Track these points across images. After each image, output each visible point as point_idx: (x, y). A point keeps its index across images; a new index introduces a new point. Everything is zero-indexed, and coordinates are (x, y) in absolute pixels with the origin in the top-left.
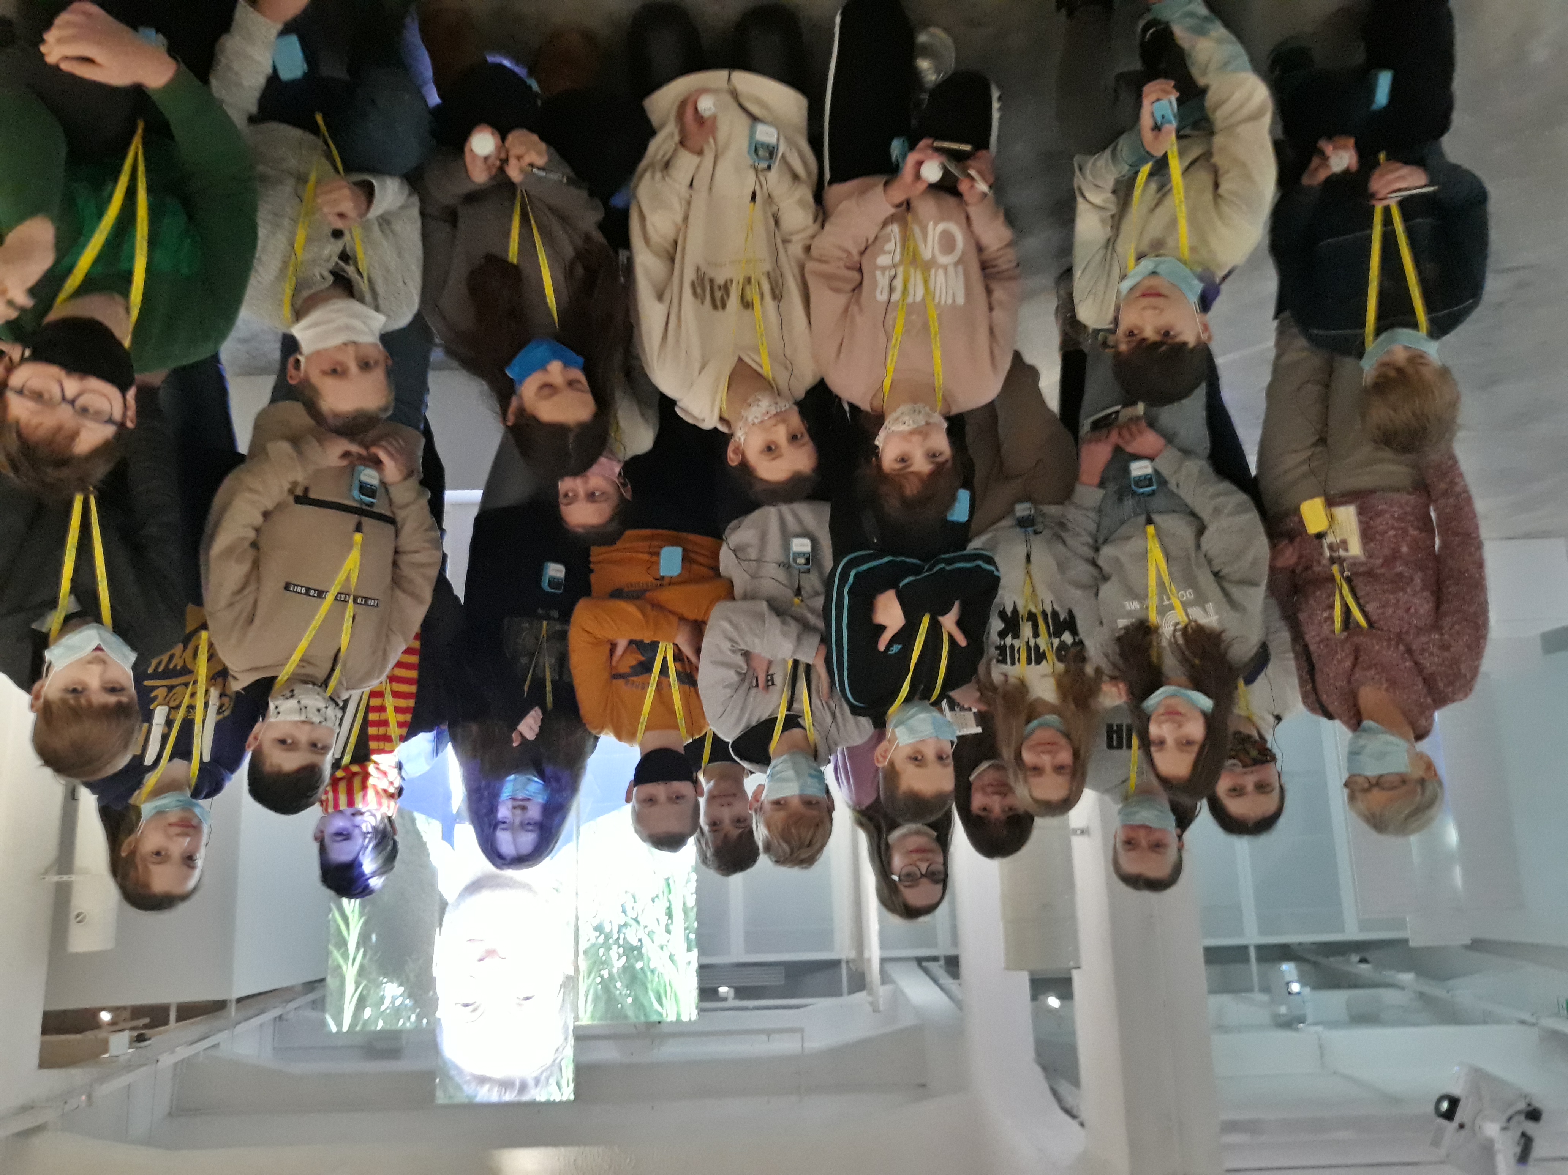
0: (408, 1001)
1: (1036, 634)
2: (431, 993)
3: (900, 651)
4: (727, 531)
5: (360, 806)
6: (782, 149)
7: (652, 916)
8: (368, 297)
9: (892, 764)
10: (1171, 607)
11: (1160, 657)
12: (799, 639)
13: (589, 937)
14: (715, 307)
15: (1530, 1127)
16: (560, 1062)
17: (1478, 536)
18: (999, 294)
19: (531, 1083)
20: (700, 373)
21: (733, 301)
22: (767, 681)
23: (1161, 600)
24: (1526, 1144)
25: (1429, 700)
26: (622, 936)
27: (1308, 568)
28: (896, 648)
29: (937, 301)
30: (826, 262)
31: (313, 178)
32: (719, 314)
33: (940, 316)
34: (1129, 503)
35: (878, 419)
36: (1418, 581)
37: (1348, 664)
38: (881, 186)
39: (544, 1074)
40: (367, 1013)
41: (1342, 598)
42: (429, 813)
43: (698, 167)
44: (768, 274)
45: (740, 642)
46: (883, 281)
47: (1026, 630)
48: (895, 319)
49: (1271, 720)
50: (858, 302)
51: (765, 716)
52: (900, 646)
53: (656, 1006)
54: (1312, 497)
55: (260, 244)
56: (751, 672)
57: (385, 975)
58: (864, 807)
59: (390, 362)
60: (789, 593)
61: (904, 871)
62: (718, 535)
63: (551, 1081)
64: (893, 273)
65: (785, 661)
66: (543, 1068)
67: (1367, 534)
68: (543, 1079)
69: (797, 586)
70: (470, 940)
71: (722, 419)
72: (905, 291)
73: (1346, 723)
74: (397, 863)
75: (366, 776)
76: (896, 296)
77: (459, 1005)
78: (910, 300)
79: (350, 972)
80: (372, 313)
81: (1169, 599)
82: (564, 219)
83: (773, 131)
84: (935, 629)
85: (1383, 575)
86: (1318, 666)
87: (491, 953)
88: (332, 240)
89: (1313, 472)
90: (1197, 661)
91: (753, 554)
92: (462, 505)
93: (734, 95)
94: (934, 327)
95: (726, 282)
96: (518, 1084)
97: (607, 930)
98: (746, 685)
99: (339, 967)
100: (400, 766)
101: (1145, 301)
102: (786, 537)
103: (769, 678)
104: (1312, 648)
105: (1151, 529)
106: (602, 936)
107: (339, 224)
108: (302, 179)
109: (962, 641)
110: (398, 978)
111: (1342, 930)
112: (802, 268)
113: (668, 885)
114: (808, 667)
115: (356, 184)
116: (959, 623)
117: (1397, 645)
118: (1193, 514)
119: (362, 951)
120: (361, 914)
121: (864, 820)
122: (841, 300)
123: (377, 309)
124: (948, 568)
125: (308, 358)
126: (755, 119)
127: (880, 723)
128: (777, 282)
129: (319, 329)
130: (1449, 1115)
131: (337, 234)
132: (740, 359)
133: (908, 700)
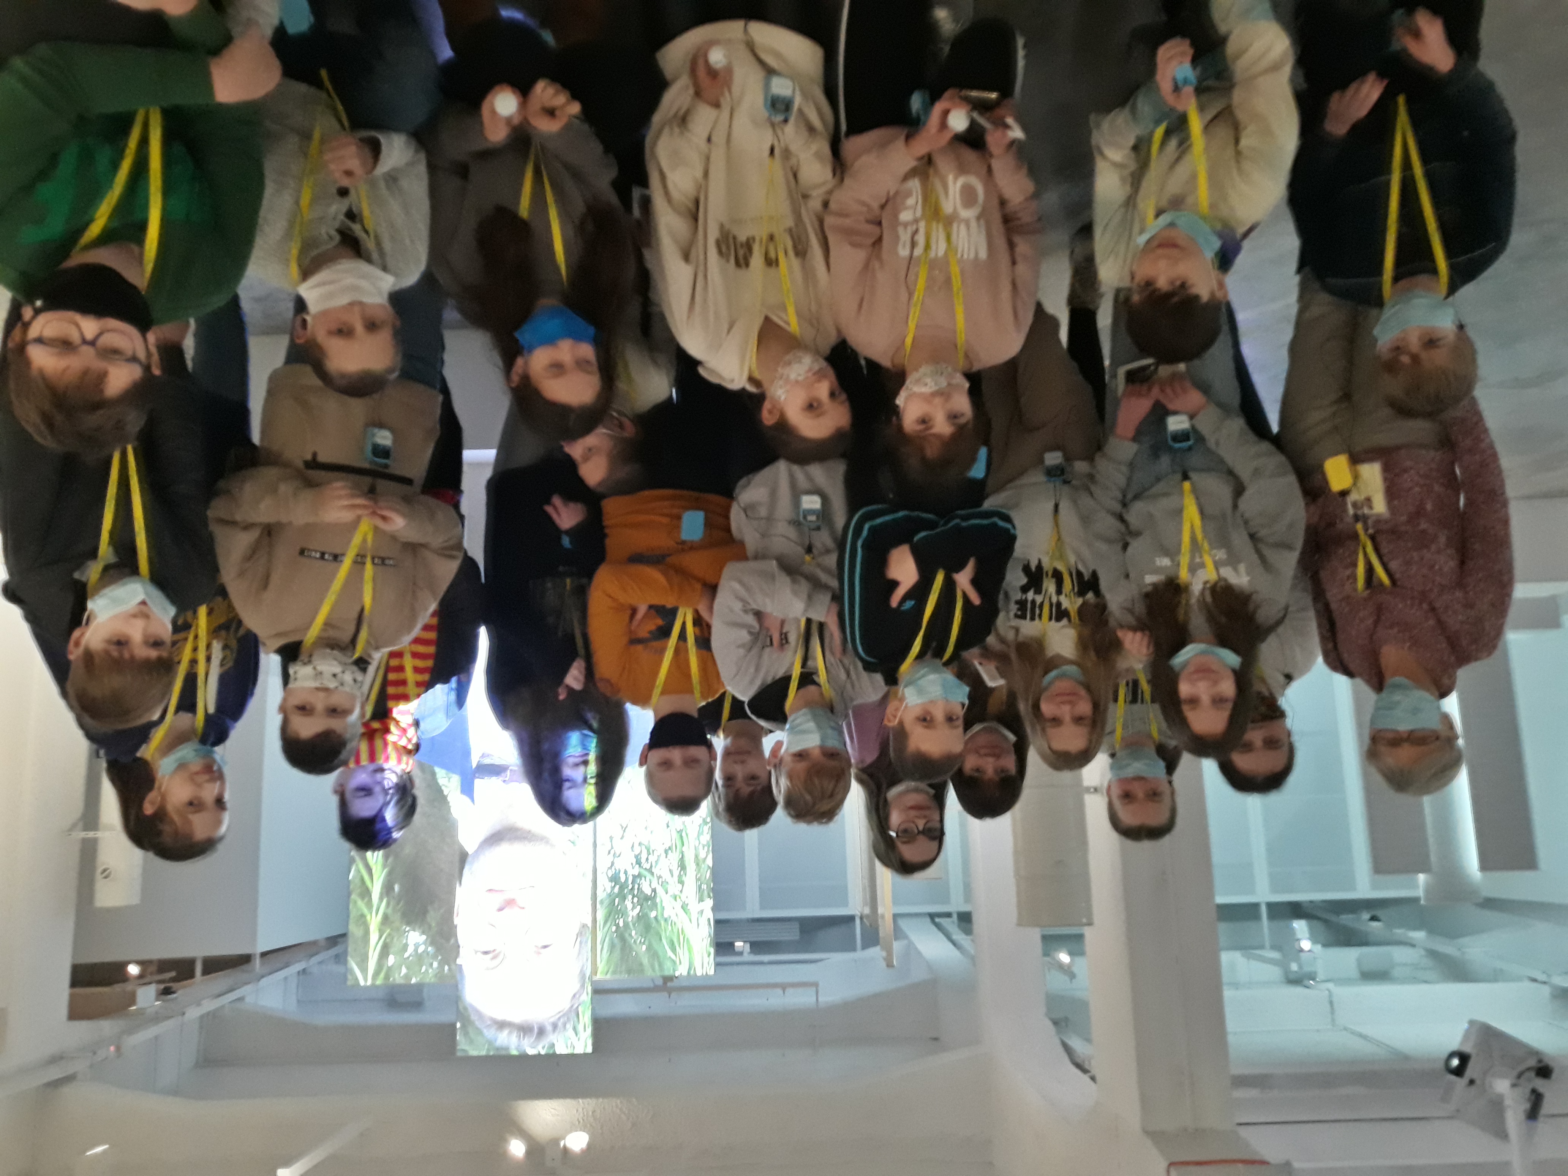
0: (430, 949)
1: (1059, 592)
2: (452, 941)
3: (913, 607)
4: (737, 490)
5: (380, 761)
6: (798, 101)
7: (666, 866)
8: (375, 256)
9: (901, 723)
10: (1202, 565)
11: (1186, 613)
12: (810, 597)
13: (605, 887)
14: (738, 264)
15: (1540, 1084)
16: (578, 1007)
17: (1503, 493)
18: (1023, 247)
19: (549, 1028)
20: (729, 331)
21: (757, 260)
22: (782, 639)
23: (1192, 558)
24: (1536, 1100)
25: (1453, 658)
26: (636, 886)
27: (1331, 524)
28: (909, 604)
29: (959, 255)
30: (847, 216)
31: (317, 135)
32: (742, 272)
33: (962, 273)
34: (1165, 461)
35: (899, 378)
36: (1442, 539)
37: (1370, 622)
38: (903, 137)
39: (562, 1020)
40: (391, 960)
41: (1366, 555)
42: (449, 768)
43: (716, 122)
44: (790, 231)
45: (750, 601)
46: (905, 236)
47: (1050, 586)
48: (917, 276)
49: (1281, 679)
50: (879, 258)
51: (780, 674)
52: (913, 602)
53: (670, 953)
54: (1336, 454)
55: (265, 202)
56: (764, 632)
57: (408, 924)
58: (865, 765)
59: (398, 323)
60: (800, 550)
61: (903, 827)
62: (729, 494)
63: (568, 1026)
64: (914, 227)
65: (798, 621)
66: (561, 1014)
67: (1392, 492)
68: (560, 1024)
69: (807, 543)
70: (490, 890)
71: (751, 379)
72: (927, 247)
73: (1368, 682)
74: (417, 817)
75: (387, 731)
76: (918, 251)
77: (479, 954)
78: (932, 254)
79: (374, 922)
80: (379, 273)
81: (1201, 557)
82: (576, 175)
83: (788, 83)
84: (950, 586)
85: (1406, 532)
86: (1339, 624)
87: (510, 903)
88: (338, 198)
89: (1336, 428)
90: (1223, 620)
91: (763, 512)
92: (479, 465)
93: (751, 47)
94: (957, 282)
95: (748, 240)
96: (536, 1030)
97: (623, 879)
98: (759, 644)
99: (363, 916)
100: (417, 724)
101: (1160, 251)
102: (796, 494)
103: (783, 636)
104: (1334, 606)
105: (1187, 485)
106: (617, 887)
107: (345, 182)
108: (306, 136)
109: (975, 599)
110: (420, 928)
111: (1353, 888)
112: (821, 222)
113: (681, 837)
114: (821, 626)
115: (362, 140)
116: (975, 582)
117: (1420, 604)
118: (1231, 473)
119: (385, 901)
120: (384, 866)
121: (865, 777)
122: (860, 255)
123: (385, 269)
124: (964, 524)
125: (315, 317)
126: (770, 72)
127: (892, 680)
128: (799, 238)
129: (327, 288)
130: (1459, 1072)
131: (343, 192)
132: (767, 319)
133: (920, 656)
